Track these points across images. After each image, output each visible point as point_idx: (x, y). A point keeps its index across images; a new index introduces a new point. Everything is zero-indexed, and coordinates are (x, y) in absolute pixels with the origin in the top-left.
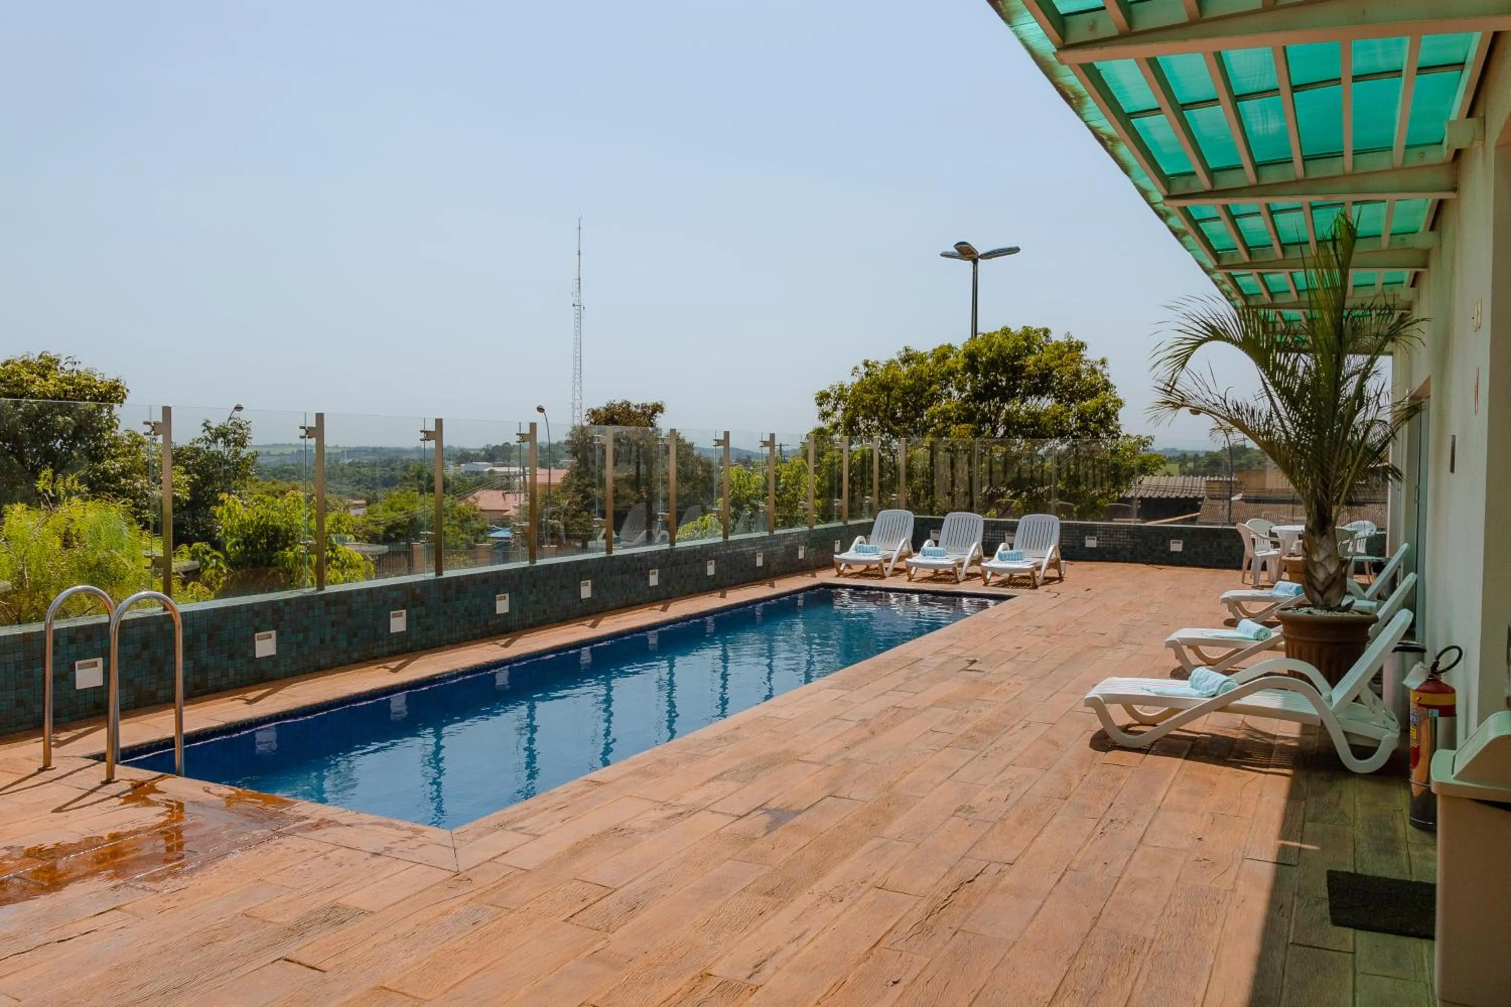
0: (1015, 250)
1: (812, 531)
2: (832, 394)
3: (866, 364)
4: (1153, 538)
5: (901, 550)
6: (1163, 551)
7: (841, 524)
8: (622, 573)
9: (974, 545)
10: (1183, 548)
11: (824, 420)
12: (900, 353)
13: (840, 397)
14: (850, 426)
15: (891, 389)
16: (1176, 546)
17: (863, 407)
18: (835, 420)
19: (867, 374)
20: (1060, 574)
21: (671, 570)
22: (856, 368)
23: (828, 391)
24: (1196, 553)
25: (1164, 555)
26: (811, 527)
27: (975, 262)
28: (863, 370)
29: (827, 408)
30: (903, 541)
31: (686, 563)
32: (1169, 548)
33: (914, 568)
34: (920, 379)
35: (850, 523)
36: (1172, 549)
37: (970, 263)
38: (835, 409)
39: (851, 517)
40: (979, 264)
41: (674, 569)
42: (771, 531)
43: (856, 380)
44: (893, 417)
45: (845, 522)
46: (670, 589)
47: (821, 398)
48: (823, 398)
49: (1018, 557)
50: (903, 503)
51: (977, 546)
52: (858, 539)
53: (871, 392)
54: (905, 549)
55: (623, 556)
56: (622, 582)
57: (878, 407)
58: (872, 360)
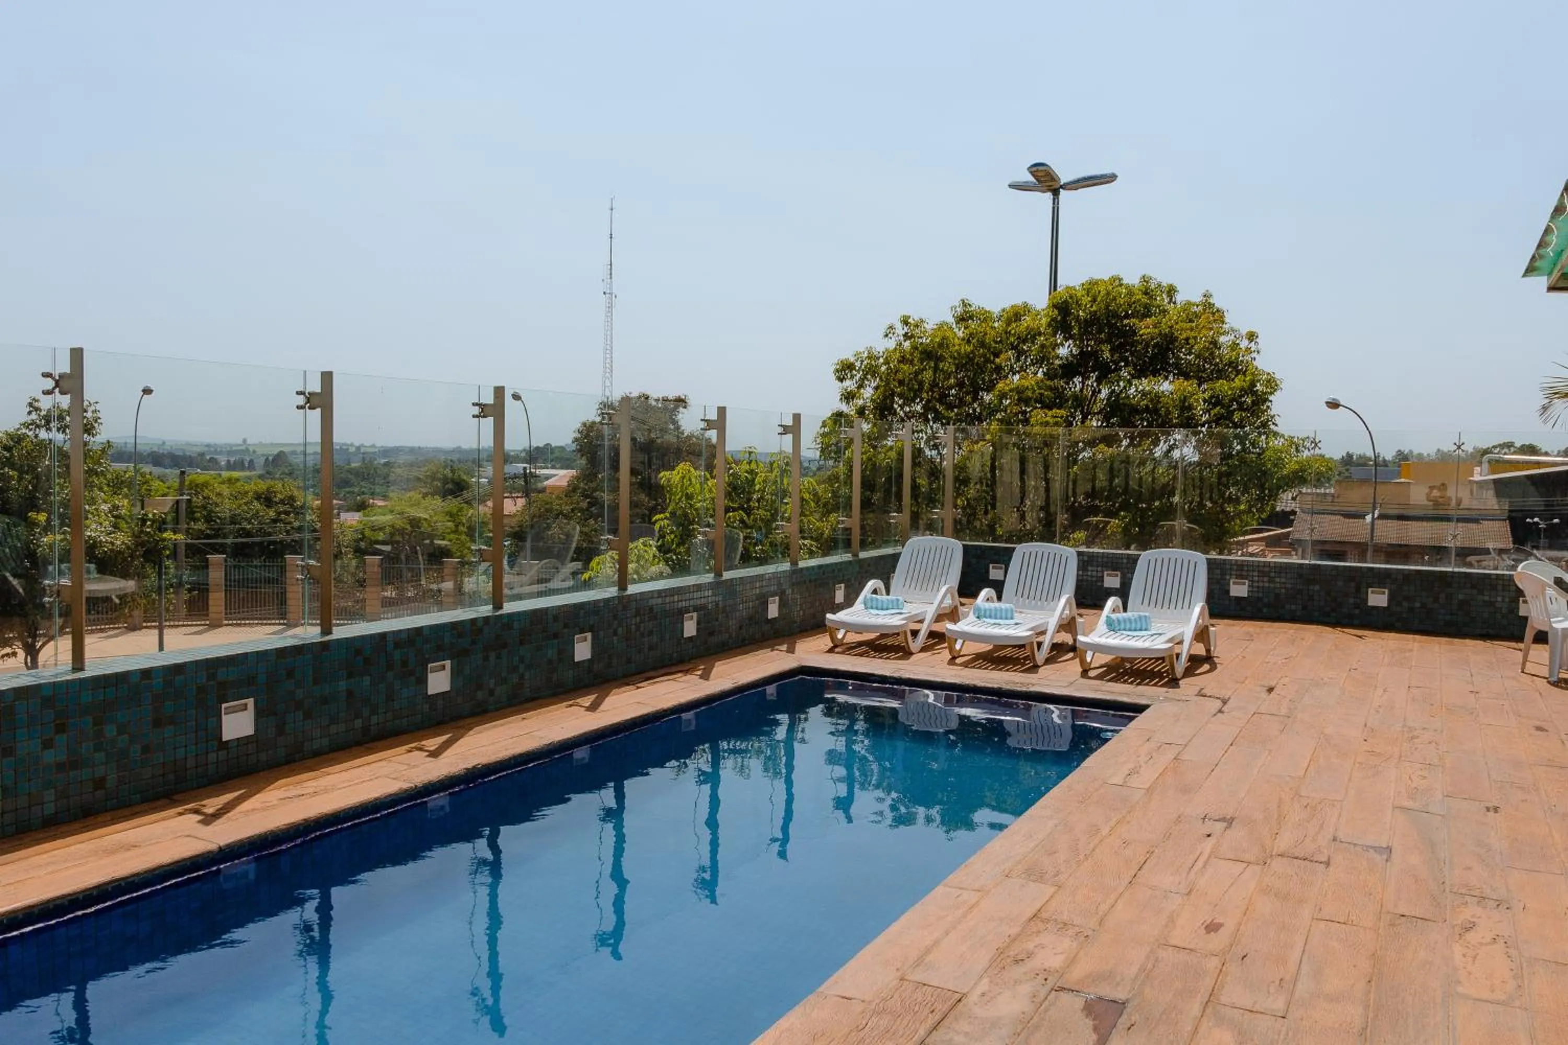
0: (1110, 178)
1: (796, 571)
2: (858, 364)
3: (905, 322)
4: (1340, 583)
5: (941, 602)
6: (1357, 606)
7: (847, 557)
8: (350, 675)
9: (1063, 600)
10: (1390, 601)
11: (848, 403)
12: (953, 308)
13: (871, 371)
14: (883, 409)
15: (940, 359)
16: (1378, 599)
17: (901, 383)
18: (860, 402)
19: (905, 335)
20: (1208, 651)
21: (486, 658)
22: (891, 327)
23: (852, 360)
24: (1411, 610)
25: (1357, 611)
26: (794, 563)
27: (1056, 193)
28: (900, 330)
29: (850, 384)
30: (944, 589)
31: (522, 643)
32: (1366, 600)
33: (960, 642)
34: (982, 344)
35: (863, 555)
36: (1370, 604)
37: (1049, 196)
38: (861, 386)
39: (864, 545)
40: (1061, 197)
41: (492, 656)
42: (719, 574)
43: (891, 344)
44: (943, 398)
45: (855, 555)
46: (480, 695)
47: (843, 369)
48: (844, 370)
49: (1141, 625)
50: (949, 524)
51: (1068, 601)
52: (871, 584)
53: (911, 362)
54: (948, 602)
55: (354, 639)
56: (350, 693)
57: (921, 384)
58: (915, 317)
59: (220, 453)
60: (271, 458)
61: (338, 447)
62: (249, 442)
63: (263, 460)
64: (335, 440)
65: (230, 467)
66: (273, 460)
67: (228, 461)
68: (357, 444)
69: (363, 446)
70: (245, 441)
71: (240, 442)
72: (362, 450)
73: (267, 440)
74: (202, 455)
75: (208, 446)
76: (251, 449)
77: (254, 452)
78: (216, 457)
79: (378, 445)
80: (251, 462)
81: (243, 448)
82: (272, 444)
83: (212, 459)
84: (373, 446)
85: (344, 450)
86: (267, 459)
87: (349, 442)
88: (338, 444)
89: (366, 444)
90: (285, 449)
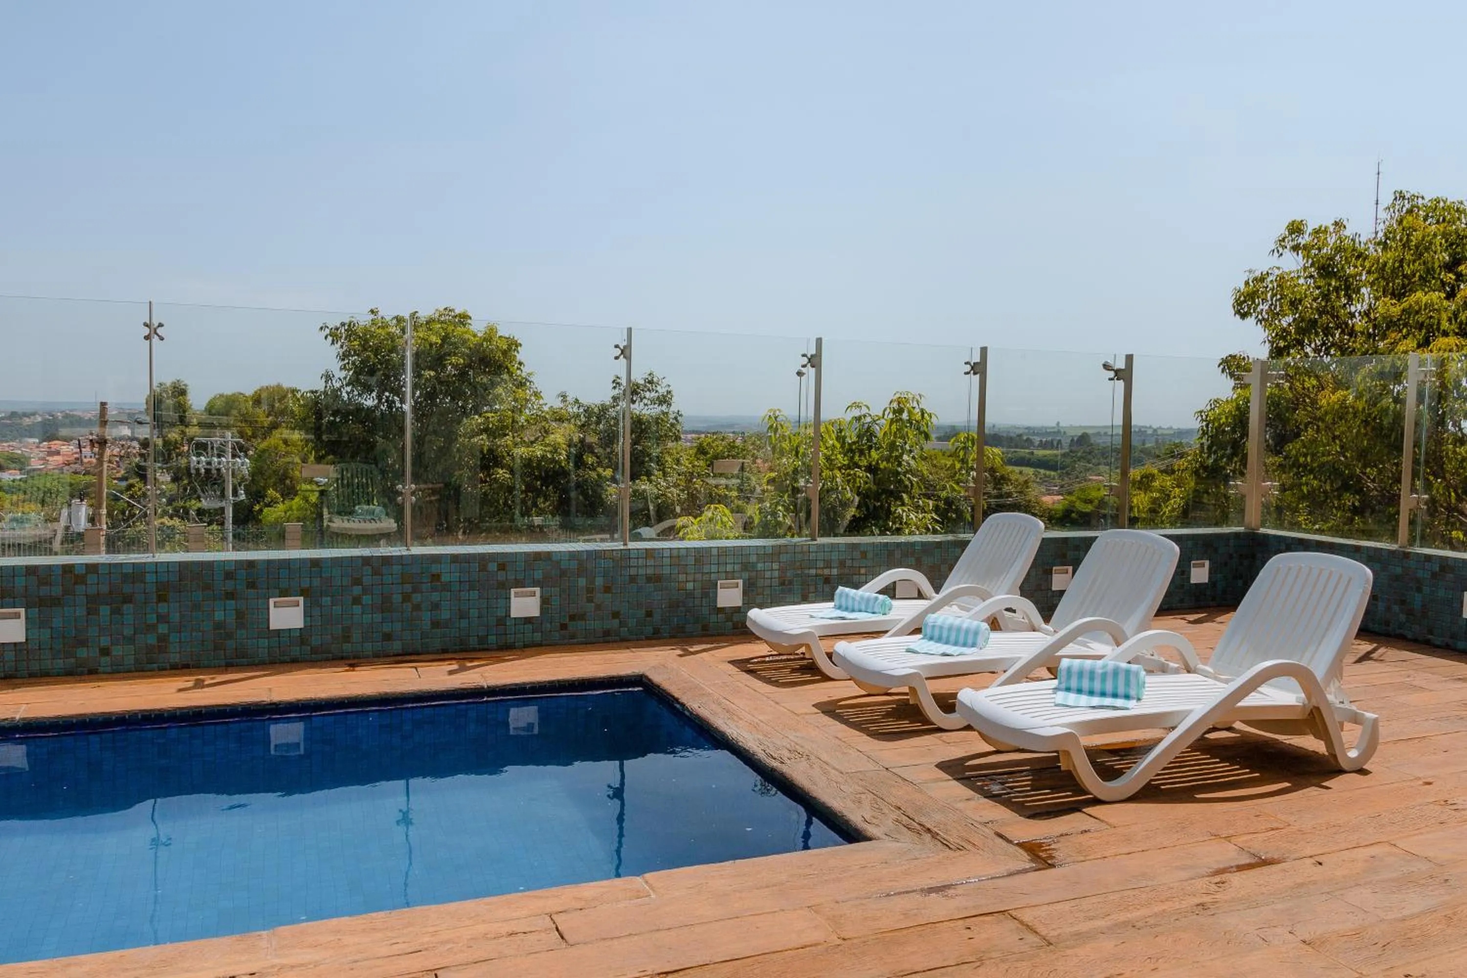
59: (1034, 434)
60: (1075, 439)
61: (1137, 430)
62: (1061, 425)
63: (1069, 441)
64: (1133, 423)
65: (1043, 445)
66: (1078, 440)
67: (1041, 441)
68: (1155, 427)
69: (1160, 428)
70: (1058, 424)
71: (1054, 425)
72: (1159, 432)
73: (1077, 424)
74: (1020, 436)
75: (1028, 428)
76: (1062, 431)
77: (1065, 433)
78: (1031, 437)
79: (1175, 427)
80: (1059, 442)
81: (1056, 430)
82: (1080, 427)
83: (1028, 440)
84: (1171, 428)
85: (1142, 432)
86: (1072, 440)
87: (1148, 425)
88: (1135, 426)
89: (1163, 427)
90: (1090, 432)
